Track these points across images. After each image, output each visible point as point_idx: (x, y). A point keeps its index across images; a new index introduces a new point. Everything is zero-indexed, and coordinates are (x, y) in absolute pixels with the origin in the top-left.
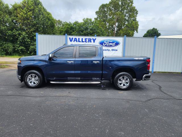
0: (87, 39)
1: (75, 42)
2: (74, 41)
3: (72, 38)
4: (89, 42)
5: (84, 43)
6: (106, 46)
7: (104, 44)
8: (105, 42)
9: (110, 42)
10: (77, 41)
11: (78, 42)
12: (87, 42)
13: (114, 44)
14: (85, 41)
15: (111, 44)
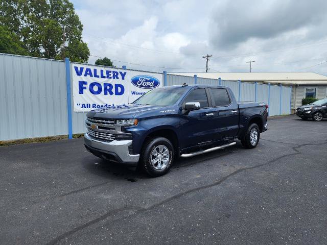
0: (111, 72)
1: (88, 76)
2: (85, 75)
3: (82, 69)
4: (114, 78)
5: (106, 79)
6: (141, 86)
7: (139, 83)
8: (140, 80)
9: (147, 81)
10: (91, 76)
11: (94, 78)
12: (111, 78)
13: (153, 83)
14: (108, 77)
15: (148, 83)
